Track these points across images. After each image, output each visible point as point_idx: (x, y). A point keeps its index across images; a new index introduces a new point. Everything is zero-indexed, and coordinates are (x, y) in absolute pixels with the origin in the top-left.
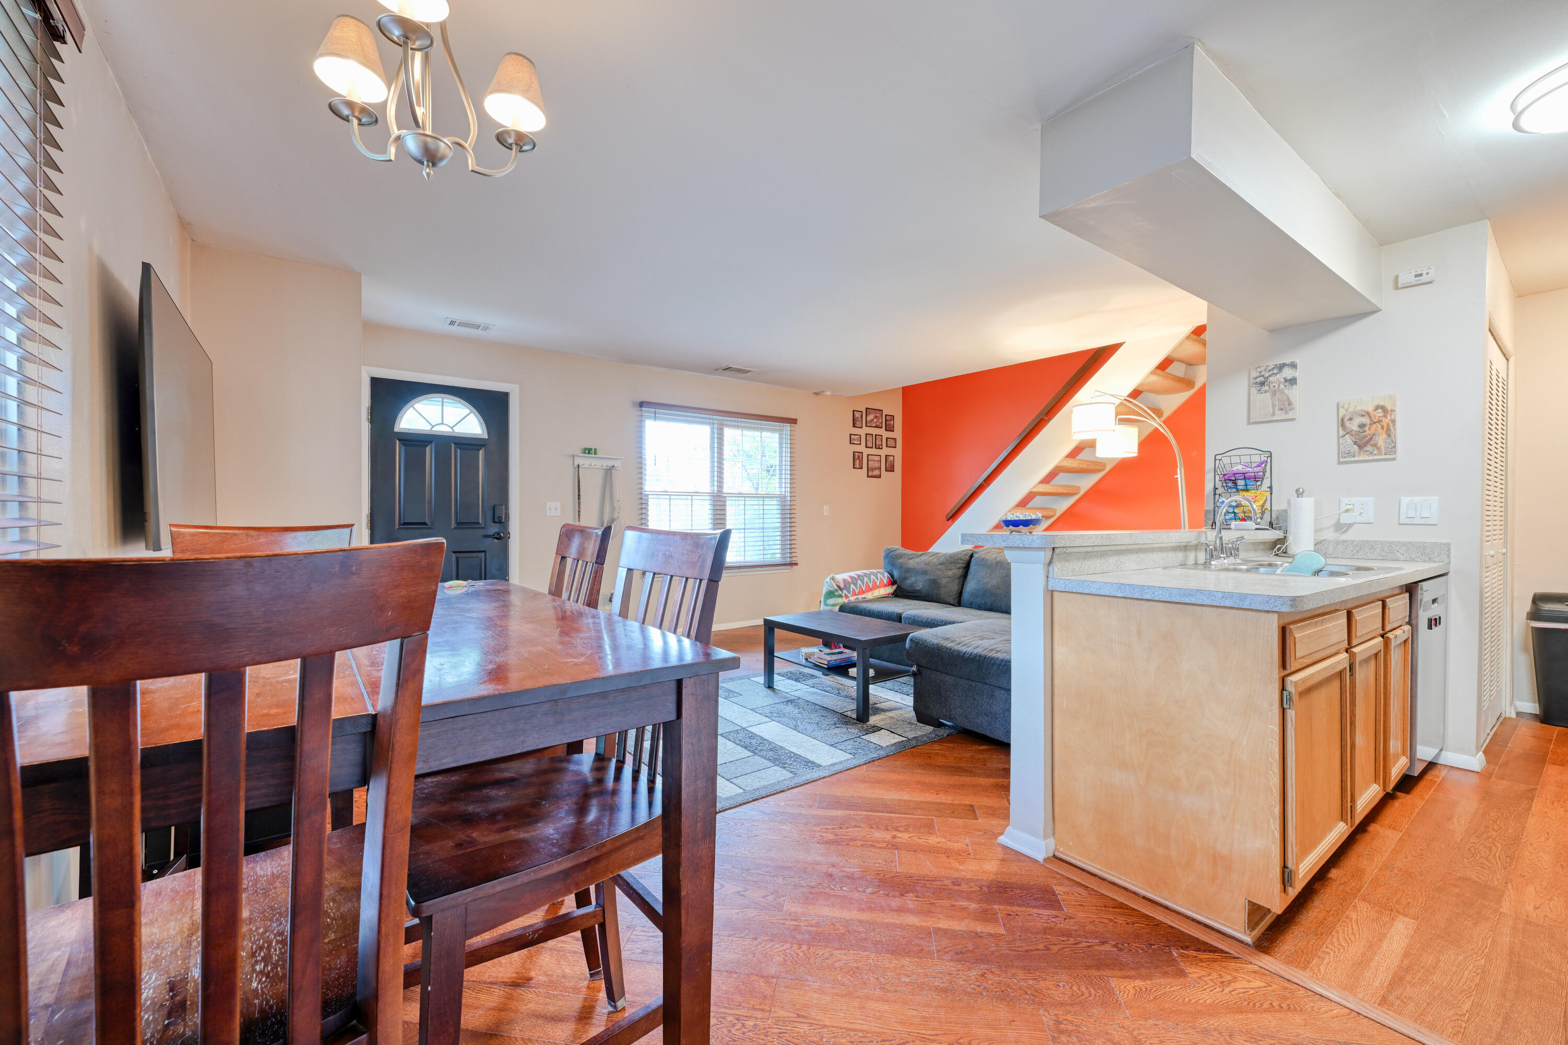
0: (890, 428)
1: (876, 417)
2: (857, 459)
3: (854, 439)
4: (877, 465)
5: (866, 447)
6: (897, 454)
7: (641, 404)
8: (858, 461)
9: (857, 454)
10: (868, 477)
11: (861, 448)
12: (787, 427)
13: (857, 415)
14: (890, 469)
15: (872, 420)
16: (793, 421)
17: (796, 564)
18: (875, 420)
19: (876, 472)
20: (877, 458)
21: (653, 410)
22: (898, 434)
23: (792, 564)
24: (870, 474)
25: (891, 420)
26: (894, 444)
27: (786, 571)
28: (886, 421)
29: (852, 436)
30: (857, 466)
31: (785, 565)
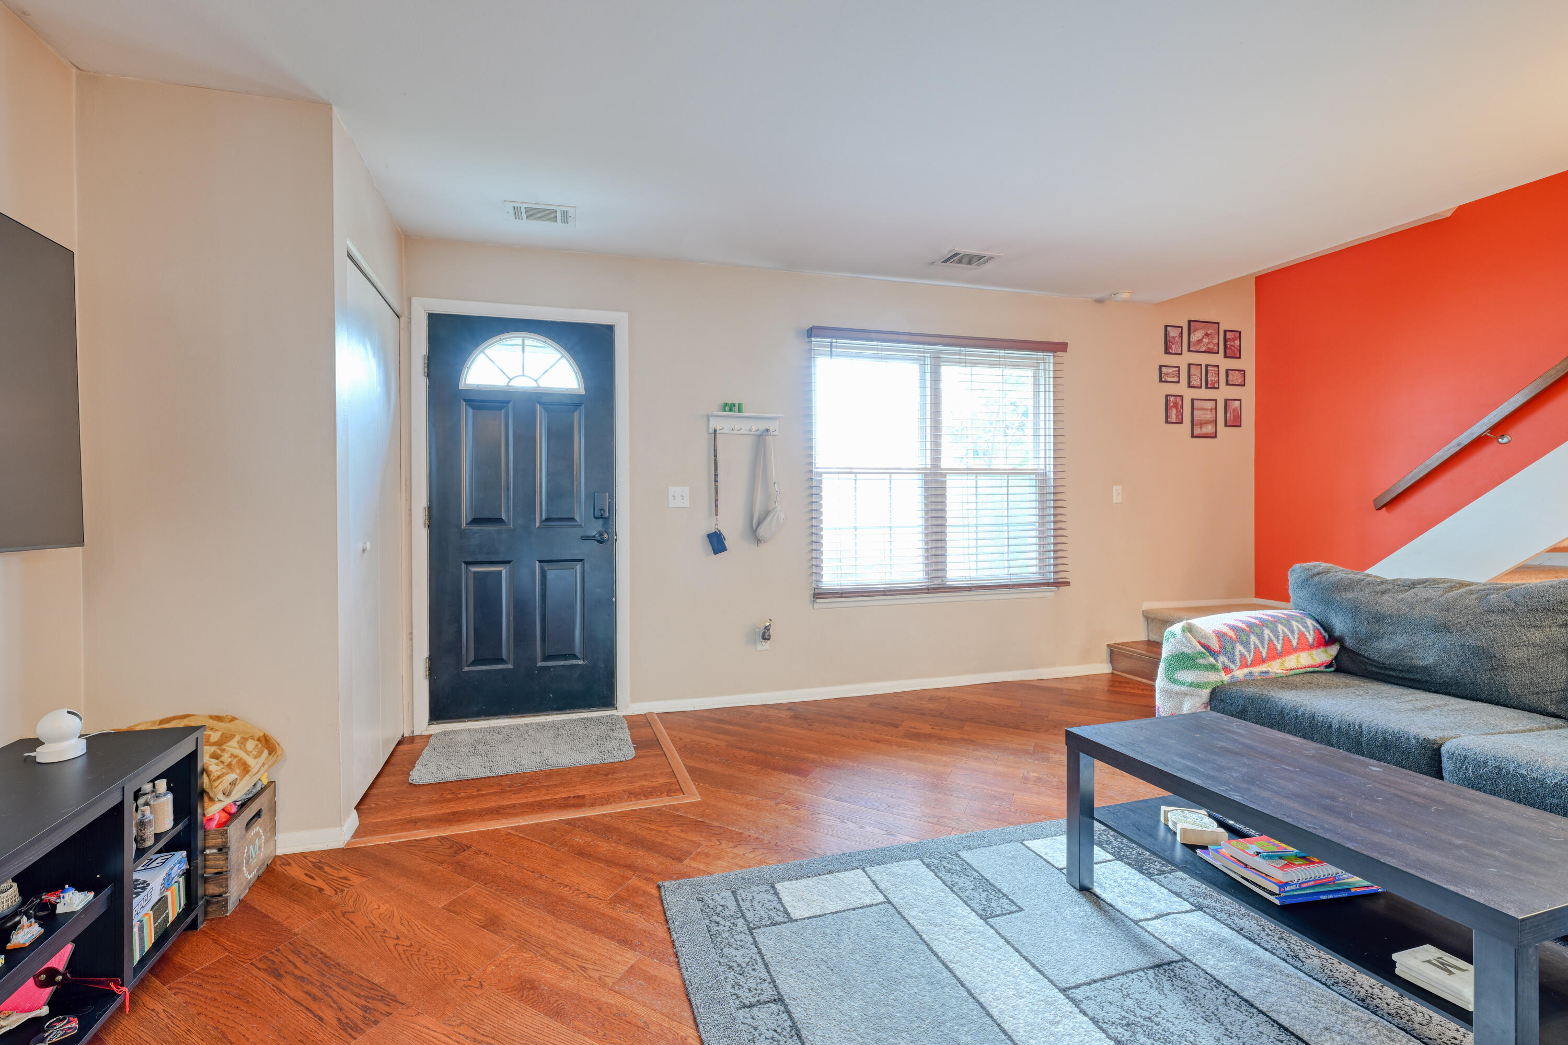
0: (1232, 353)
1: (1207, 335)
2: (1172, 406)
3: (1167, 374)
4: (1209, 416)
5: (1189, 386)
6: (1247, 396)
7: (812, 332)
8: (1174, 411)
9: (1172, 399)
10: (1193, 436)
11: (1181, 388)
12: (1050, 357)
13: (1173, 333)
14: (1235, 421)
15: (1200, 341)
16: (1059, 348)
17: (1067, 584)
18: (1206, 340)
19: (1209, 429)
20: (1210, 405)
21: (829, 340)
22: (1248, 361)
23: (1058, 584)
24: (1197, 431)
25: (1234, 339)
26: (1240, 381)
27: (1048, 594)
28: (1225, 340)
29: (1164, 369)
30: (1174, 419)
31: (1047, 584)
